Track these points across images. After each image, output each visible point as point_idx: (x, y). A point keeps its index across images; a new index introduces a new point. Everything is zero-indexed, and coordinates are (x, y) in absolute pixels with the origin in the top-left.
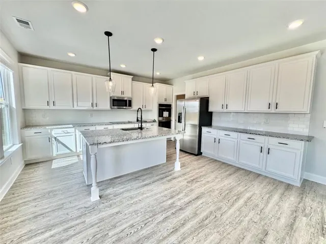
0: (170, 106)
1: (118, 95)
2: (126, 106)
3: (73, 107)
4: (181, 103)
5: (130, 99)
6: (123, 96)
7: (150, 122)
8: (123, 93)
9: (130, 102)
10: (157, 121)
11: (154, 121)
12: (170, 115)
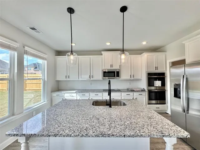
0: (163, 74)
1: (108, 68)
2: (115, 76)
3: (79, 79)
4: (180, 71)
5: (118, 71)
6: (112, 68)
7: (138, 91)
8: (112, 66)
9: (118, 73)
10: (146, 90)
11: (143, 90)
12: (163, 84)
